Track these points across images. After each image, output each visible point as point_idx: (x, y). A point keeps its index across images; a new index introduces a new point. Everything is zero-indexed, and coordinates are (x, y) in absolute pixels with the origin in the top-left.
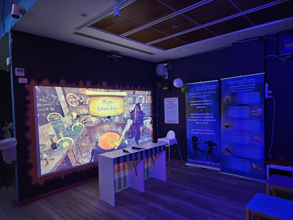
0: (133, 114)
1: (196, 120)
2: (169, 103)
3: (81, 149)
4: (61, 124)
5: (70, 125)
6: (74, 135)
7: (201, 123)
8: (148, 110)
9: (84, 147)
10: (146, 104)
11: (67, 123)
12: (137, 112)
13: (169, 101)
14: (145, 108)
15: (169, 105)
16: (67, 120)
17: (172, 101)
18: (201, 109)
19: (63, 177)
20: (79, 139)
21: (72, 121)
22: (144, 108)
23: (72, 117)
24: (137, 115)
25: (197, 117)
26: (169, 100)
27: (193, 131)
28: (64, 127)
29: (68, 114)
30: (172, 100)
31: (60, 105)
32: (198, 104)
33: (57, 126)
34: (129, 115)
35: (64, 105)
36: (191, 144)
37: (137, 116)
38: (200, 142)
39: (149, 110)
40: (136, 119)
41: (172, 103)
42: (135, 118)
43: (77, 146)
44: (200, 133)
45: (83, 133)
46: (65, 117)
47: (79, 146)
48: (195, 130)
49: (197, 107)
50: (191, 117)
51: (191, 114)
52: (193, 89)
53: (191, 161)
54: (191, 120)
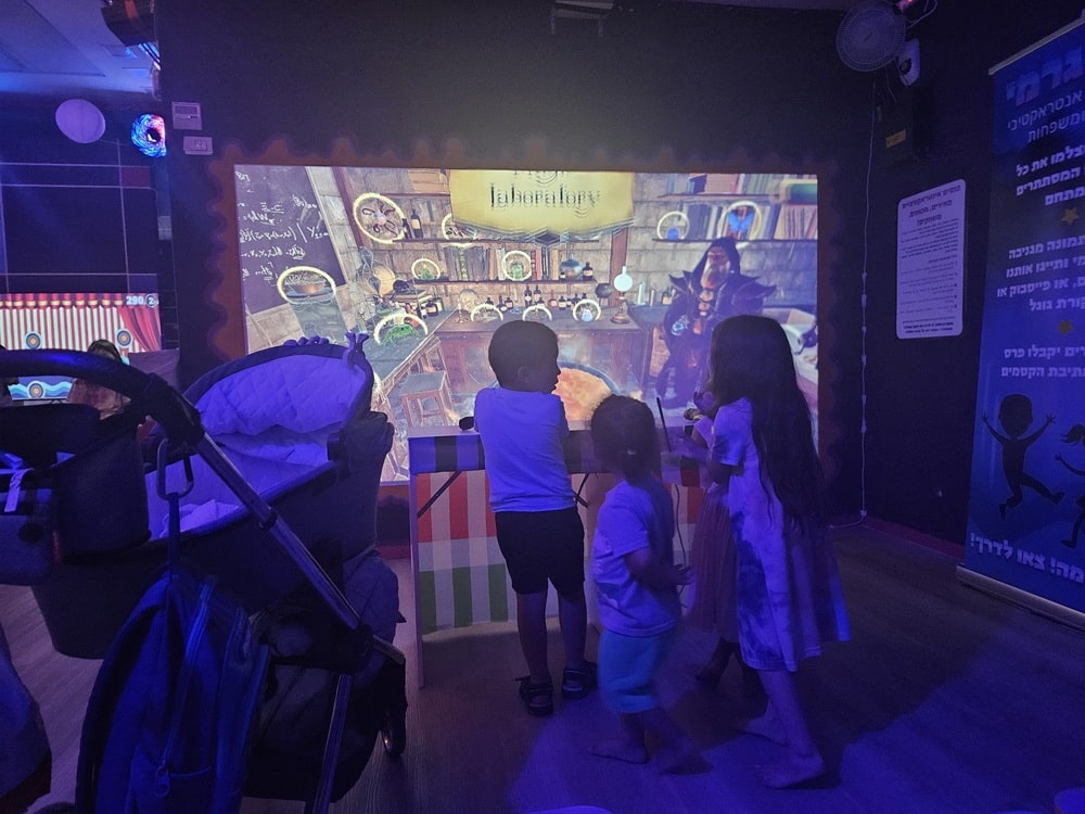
1: (1031, 287)
2: (920, 222)
3: (413, 417)
4: (332, 312)
5: (367, 317)
6: (383, 361)
7: (1061, 303)
8: (789, 275)
9: (426, 413)
10: (779, 245)
11: (354, 310)
12: (714, 277)
13: (919, 212)
14: (769, 263)
15: (916, 234)
16: (355, 298)
17: (934, 207)
18: (1071, 203)
20: (407, 380)
21: (377, 303)
22: (761, 265)
23: (377, 287)
25: (1042, 267)
26: (923, 205)
27: (1013, 362)
28: (341, 322)
29: (360, 273)
30: (936, 201)
31: (328, 237)
32: (1055, 178)
33: (313, 316)
34: (666, 293)
35: (342, 237)
36: (994, 440)
38: (1042, 430)
39: (796, 272)
41: (934, 218)
43: (398, 405)
44: (1047, 372)
45: (424, 355)
46: (346, 286)
47: (405, 406)
48: (1019, 353)
49: (1050, 199)
50: (1011, 273)
51: (1014, 254)
52: (1035, 80)
53: (985, 546)
54: (1008, 292)
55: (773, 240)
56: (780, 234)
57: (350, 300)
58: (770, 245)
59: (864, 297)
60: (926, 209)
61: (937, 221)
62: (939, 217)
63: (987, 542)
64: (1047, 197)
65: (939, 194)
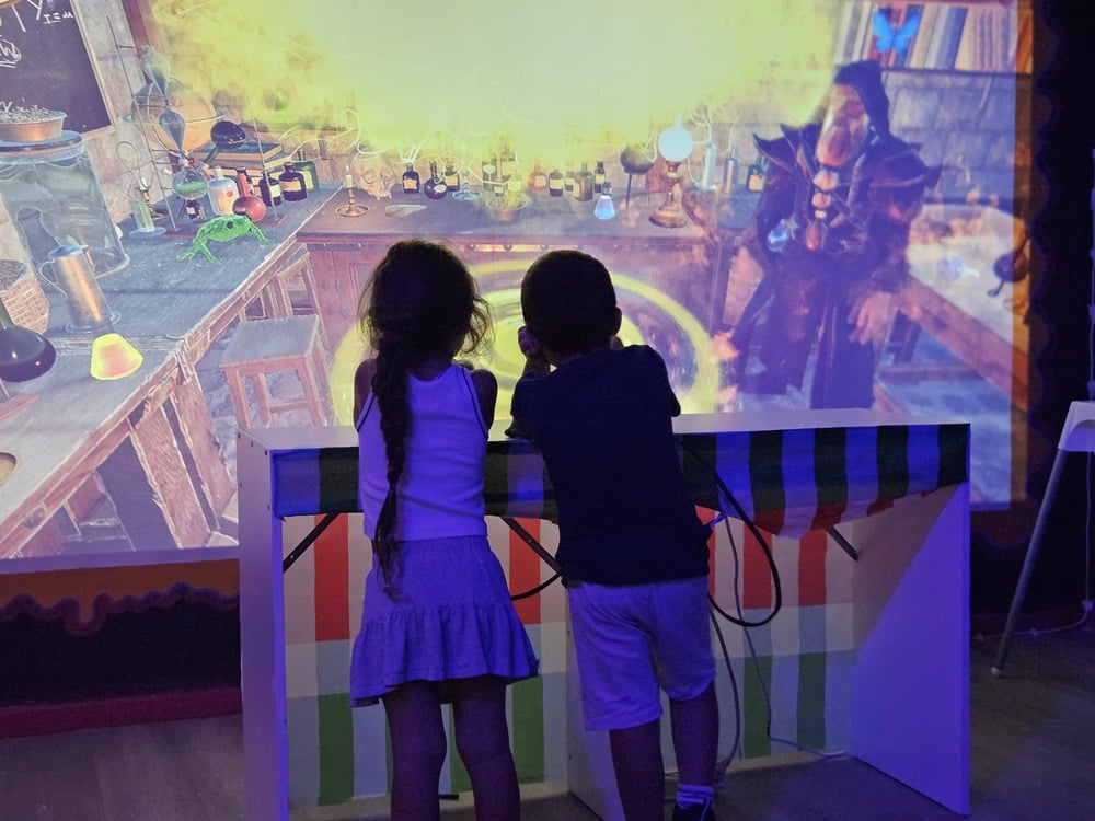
0: (791, 159)
3: (250, 413)
4: (79, 183)
5: (156, 197)
6: (188, 292)
8: (980, 141)
9: (279, 403)
10: (963, 81)
11: (127, 181)
12: (842, 144)
14: (946, 116)
16: (129, 155)
19: (86, 615)
20: (237, 333)
21: (176, 169)
22: (931, 119)
23: (177, 134)
24: (844, 172)
28: (98, 207)
29: (142, 102)
31: (73, 23)
33: (36, 192)
34: (754, 169)
35: (104, 24)
37: (841, 191)
39: (993, 136)
40: (831, 212)
42: (817, 200)
43: (217, 386)
45: (275, 282)
46: (110, 129)
47: (234, 389)
55: (952, 71)
56: (964, 61)
57: (118, 160)
58: (946, 80)
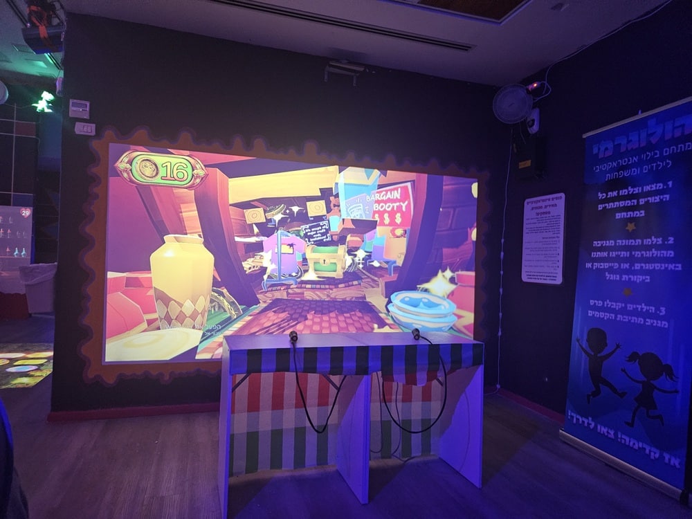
1: (606, 265)
2: (538, 214)
7: (625, 277)
13: (536, 208)
15: (535, 221)
17: (546, 207)
18: (631, 220)
25: (613, 254)
26: (539, 204)
27: (595, 308)
30: (547, 203)
32: (622, 204)
36: (583, 354)
38: (613, 352)
41: (546, 213)
44: (616, 317)
48: (600, 303)
49: (618, 216)
50: (594, 255)
51: (597, 244)
52: (610, 145)
53: (578, 419)
54: (592, 265)
59: (502, 253)
60: (541, 207)
61: (548, 215)
62: (549, 213)
63: (578, 417)
64: (617, 214)
65: (549, 200)
